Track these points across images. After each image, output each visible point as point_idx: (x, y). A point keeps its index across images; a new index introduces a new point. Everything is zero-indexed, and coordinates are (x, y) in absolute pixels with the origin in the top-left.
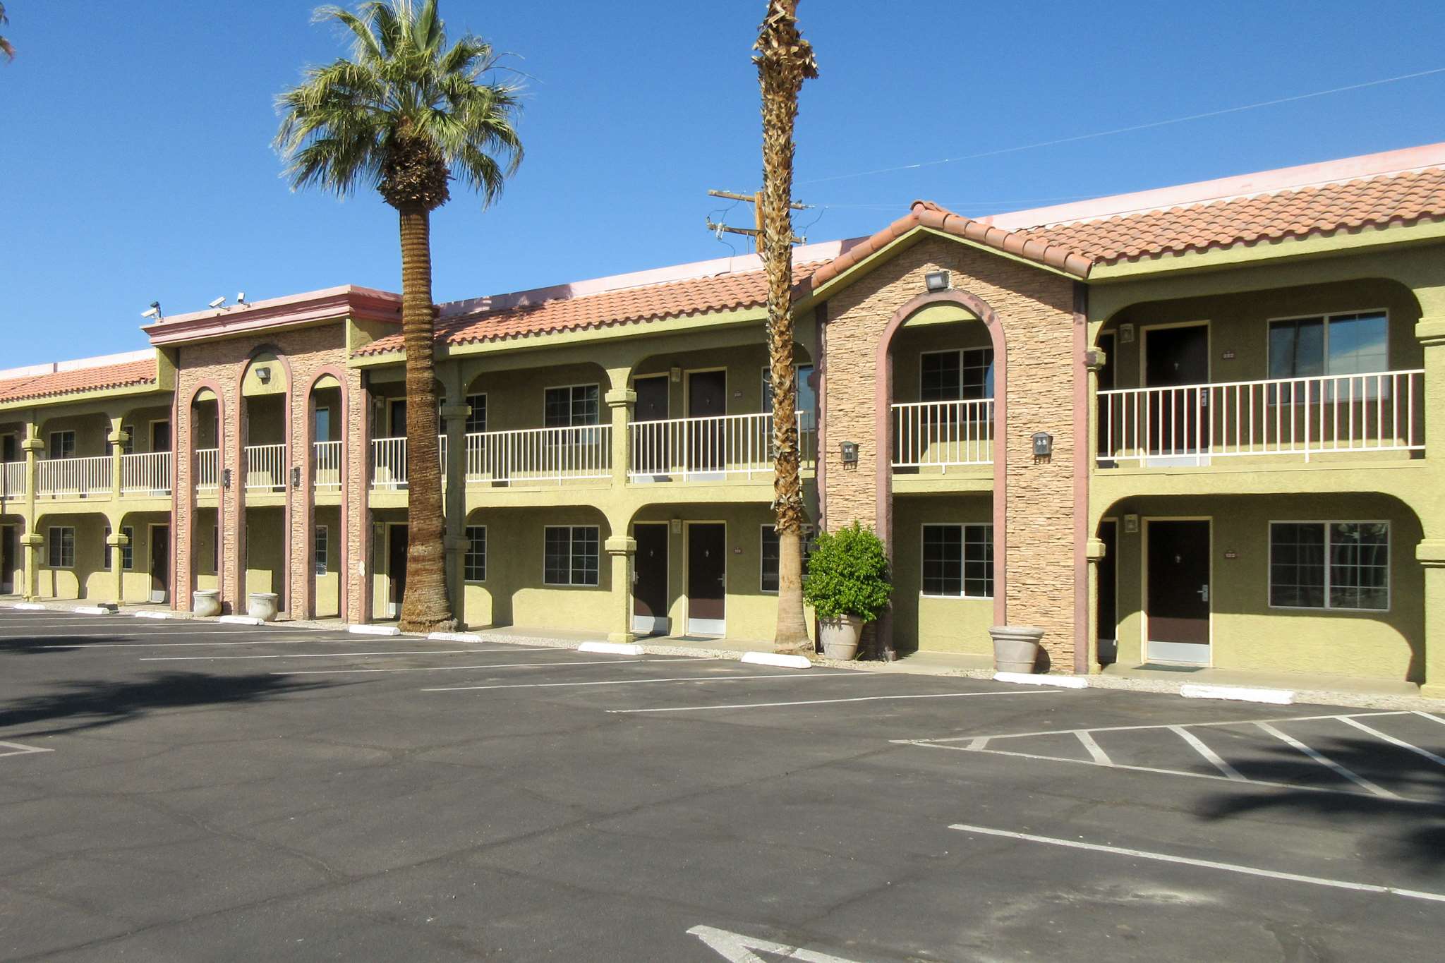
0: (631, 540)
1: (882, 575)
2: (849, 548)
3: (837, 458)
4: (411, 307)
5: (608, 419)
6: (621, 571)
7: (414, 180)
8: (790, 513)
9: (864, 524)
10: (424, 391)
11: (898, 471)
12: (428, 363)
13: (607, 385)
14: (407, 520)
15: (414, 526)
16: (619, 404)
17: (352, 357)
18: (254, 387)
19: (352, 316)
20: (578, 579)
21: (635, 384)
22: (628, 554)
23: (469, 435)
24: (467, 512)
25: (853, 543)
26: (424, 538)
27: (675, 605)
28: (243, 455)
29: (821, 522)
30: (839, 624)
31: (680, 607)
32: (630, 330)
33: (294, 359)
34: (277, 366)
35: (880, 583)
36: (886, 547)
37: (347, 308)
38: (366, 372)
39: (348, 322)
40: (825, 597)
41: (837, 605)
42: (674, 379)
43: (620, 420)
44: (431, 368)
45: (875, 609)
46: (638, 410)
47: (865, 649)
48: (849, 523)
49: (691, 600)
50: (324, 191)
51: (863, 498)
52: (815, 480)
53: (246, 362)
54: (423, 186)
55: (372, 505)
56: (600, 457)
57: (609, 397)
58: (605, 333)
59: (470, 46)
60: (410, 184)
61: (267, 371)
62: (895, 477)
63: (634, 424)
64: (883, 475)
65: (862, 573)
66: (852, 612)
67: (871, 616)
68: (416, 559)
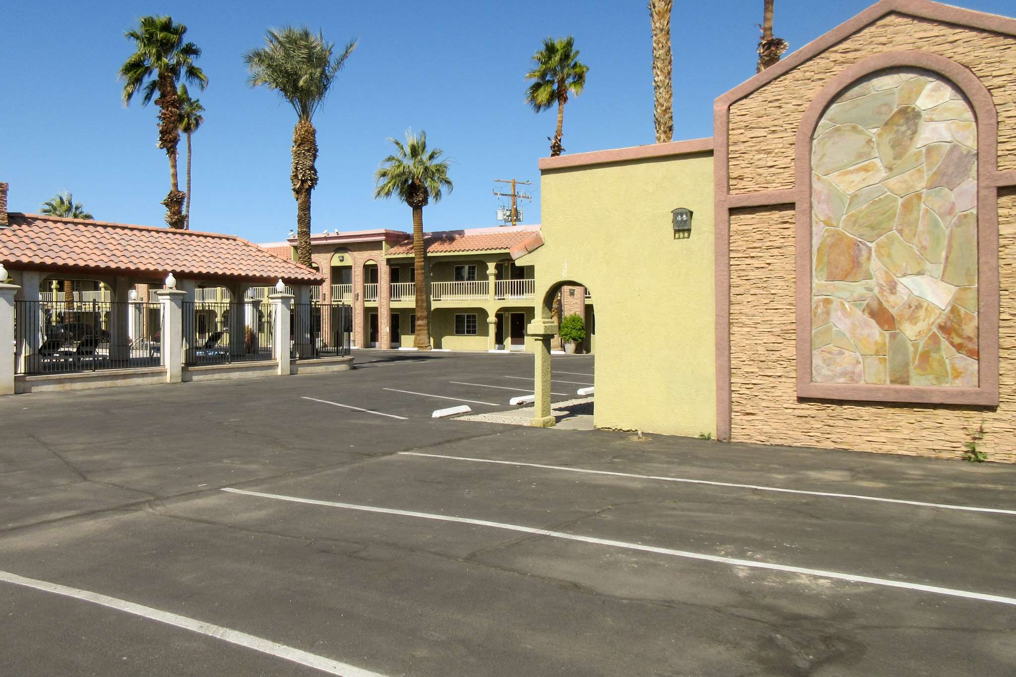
0: (496, 319)
1: (583, 329)
2: (574, 321)
3: (568, 293)
4: (417, 241)
5: (487, 279)
6: (492, 329)
7: (421, 199)
8: (556, 310)
9: (577, 313)
10: (422, 269)
11: (587, 297)
12: (423, 259)
13: (487, 268)
14: (415, 313)
15: (418, 314)
16: (491, 274)
17: (386, 255)
18: (336, 262)
19: (385, 240)
20: (468, 332)
21: (497, 267)
22: (495, 323)
23: (432, 283)
24: (432, 309)
25: (574, 319)
26: (421, 318)
27: (506, 340)
28: (332, 288)
29: (563, 313)
30: (571, 343)
31: (508, 341)
32: (498, 251)
33: (355, 253)
34: (347, 255)
35: (583, 331)
36: (583, 321)
37: (384, 237)
38: (388, 260)
39: (384, 242)
40: (566, 335)
41: (570, 337)
42: (506, 265)
43: (492, 280)
44: (423, 261)
45: (582, 338)
46: (499, 276)
47: (578, 350)
48: (572, 313)
49: (513, 339)
50: (383, 199)
51: (576, 306)
52: (561, 300)
53: (333, 253)
54: (423, 201)
55: (391, 307)
56: (485, 291)
57: (488, 272)
58: (489, 252)
59: (436, 152)
60: (419, 200)
61: (343, 257)
62: (586, 299)
63: (497, 281)
64: (583, 299)
65: (578, 328)
66: (574, 339)
67: (580, 340)
68: (419, 326)
